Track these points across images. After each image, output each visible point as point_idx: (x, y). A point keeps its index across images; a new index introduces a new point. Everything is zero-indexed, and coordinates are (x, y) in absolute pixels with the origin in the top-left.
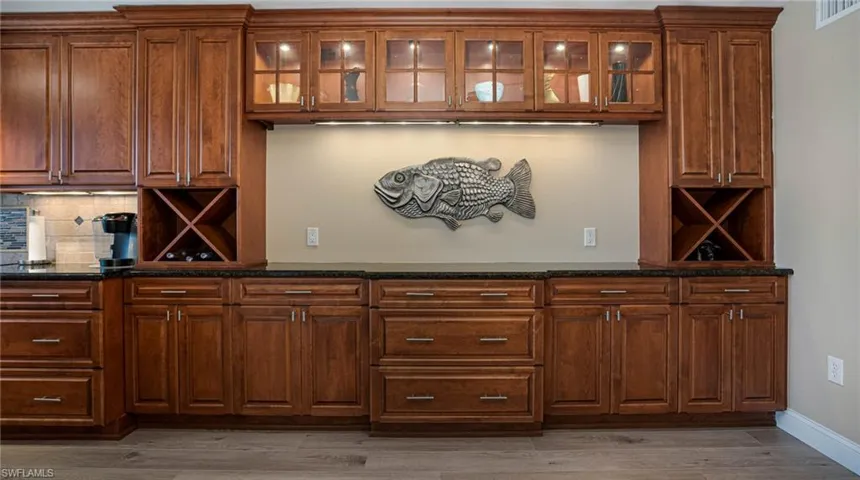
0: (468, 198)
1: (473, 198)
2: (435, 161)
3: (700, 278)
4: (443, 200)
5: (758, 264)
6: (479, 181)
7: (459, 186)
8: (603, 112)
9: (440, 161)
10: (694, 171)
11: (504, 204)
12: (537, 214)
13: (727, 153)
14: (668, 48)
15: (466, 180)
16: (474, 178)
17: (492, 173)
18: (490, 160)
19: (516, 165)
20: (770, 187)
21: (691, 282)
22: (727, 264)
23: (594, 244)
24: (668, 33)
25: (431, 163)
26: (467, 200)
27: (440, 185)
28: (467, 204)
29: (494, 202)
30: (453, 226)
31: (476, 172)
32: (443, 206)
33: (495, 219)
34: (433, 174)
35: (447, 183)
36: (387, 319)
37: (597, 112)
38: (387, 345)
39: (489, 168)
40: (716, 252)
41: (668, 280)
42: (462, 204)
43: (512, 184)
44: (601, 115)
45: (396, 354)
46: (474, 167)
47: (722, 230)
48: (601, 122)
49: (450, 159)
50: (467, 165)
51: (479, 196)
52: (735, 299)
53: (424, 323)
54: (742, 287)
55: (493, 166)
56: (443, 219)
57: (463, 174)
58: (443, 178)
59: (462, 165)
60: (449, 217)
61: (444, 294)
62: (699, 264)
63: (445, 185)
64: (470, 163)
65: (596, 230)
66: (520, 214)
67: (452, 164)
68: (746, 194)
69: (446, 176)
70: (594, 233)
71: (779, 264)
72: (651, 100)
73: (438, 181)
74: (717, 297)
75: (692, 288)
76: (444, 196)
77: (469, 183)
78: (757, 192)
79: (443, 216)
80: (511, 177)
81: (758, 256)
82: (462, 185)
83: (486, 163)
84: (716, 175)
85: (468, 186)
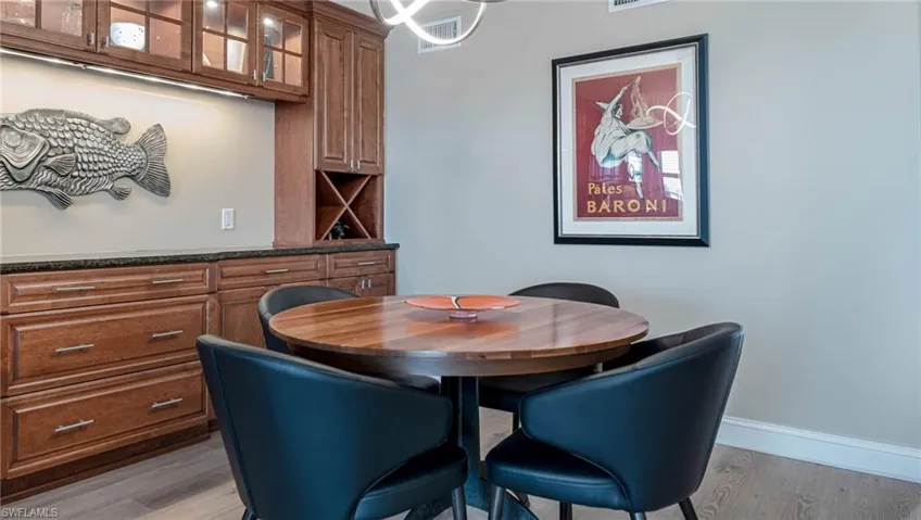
0: (85, 166)
1: (91, 167)
2: (37, 110)
3: (341, 254)
4: (47, 167)
5: (374, 241)
6: (101, 146)
7: (72, 150)
8: (259, 86)
9: (46, 112)
10: (334, 156)
11: (132, 177)
12: (172, 191)
13: (356, 142)
14: (316, 35)
15: (82, 143)
16: (94, 141)
17: (119, 138)
18: (117, 119)
19: (149, 131)
20: (382, 175)
21: (335, 258)
22: (355, 242)
23: (231, 227)
24: (316, 22)
25: (30, 113)
26: (84, 170)
27: (44, 146)
28: (82, 174)
29: (120, 174)
30: (63, 202)
31: (98, 134)
32: (46, 175)
33: (121, 195)
34: (33, 129)
35: (55, 144)
36: (19, 329)
37: (252, 86)
38: (20, 363)
39: (116, 130)
40: (345, 230)
41: (317, 257)
42: (76, 173)
43: (143, 153)
44: (257, 90)
45: (33, 376)
46: (93, 125)
47: (351, 211)
48: (252, 96)
49: (61, 112)
50: (84, 122)
51: (100, 165)
52: (364, 272)
53: (78, 326)
54: (368, 260)
55: (121, 130)
56: (49, 193)
57: (79, 135)
58: (50, 136)
59: (76, 121)
60: (57, 191)
61: (103, 286)
62: (332, 243)
63: (51, 147)
64: (90, 120)
65: (234, 212)
66: (153, 190)
67: (63, 117)
68: (367, 180)
69: (55, 134)
70: (232, 215)
71: (388, 240)
72: (298, 82)
73: (42, 139)
74: (353, 271)
75: (336, 264)
76: (50, 161)
77: (88, 147)
78: (374, 177)
79: (48, 189)
80: (141, 144)
81: (373, 235)
82: (76, 148)
83: (111, 123)
84: (349, 160)
85: (86, 150)
